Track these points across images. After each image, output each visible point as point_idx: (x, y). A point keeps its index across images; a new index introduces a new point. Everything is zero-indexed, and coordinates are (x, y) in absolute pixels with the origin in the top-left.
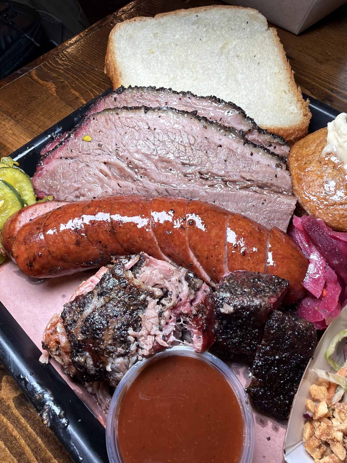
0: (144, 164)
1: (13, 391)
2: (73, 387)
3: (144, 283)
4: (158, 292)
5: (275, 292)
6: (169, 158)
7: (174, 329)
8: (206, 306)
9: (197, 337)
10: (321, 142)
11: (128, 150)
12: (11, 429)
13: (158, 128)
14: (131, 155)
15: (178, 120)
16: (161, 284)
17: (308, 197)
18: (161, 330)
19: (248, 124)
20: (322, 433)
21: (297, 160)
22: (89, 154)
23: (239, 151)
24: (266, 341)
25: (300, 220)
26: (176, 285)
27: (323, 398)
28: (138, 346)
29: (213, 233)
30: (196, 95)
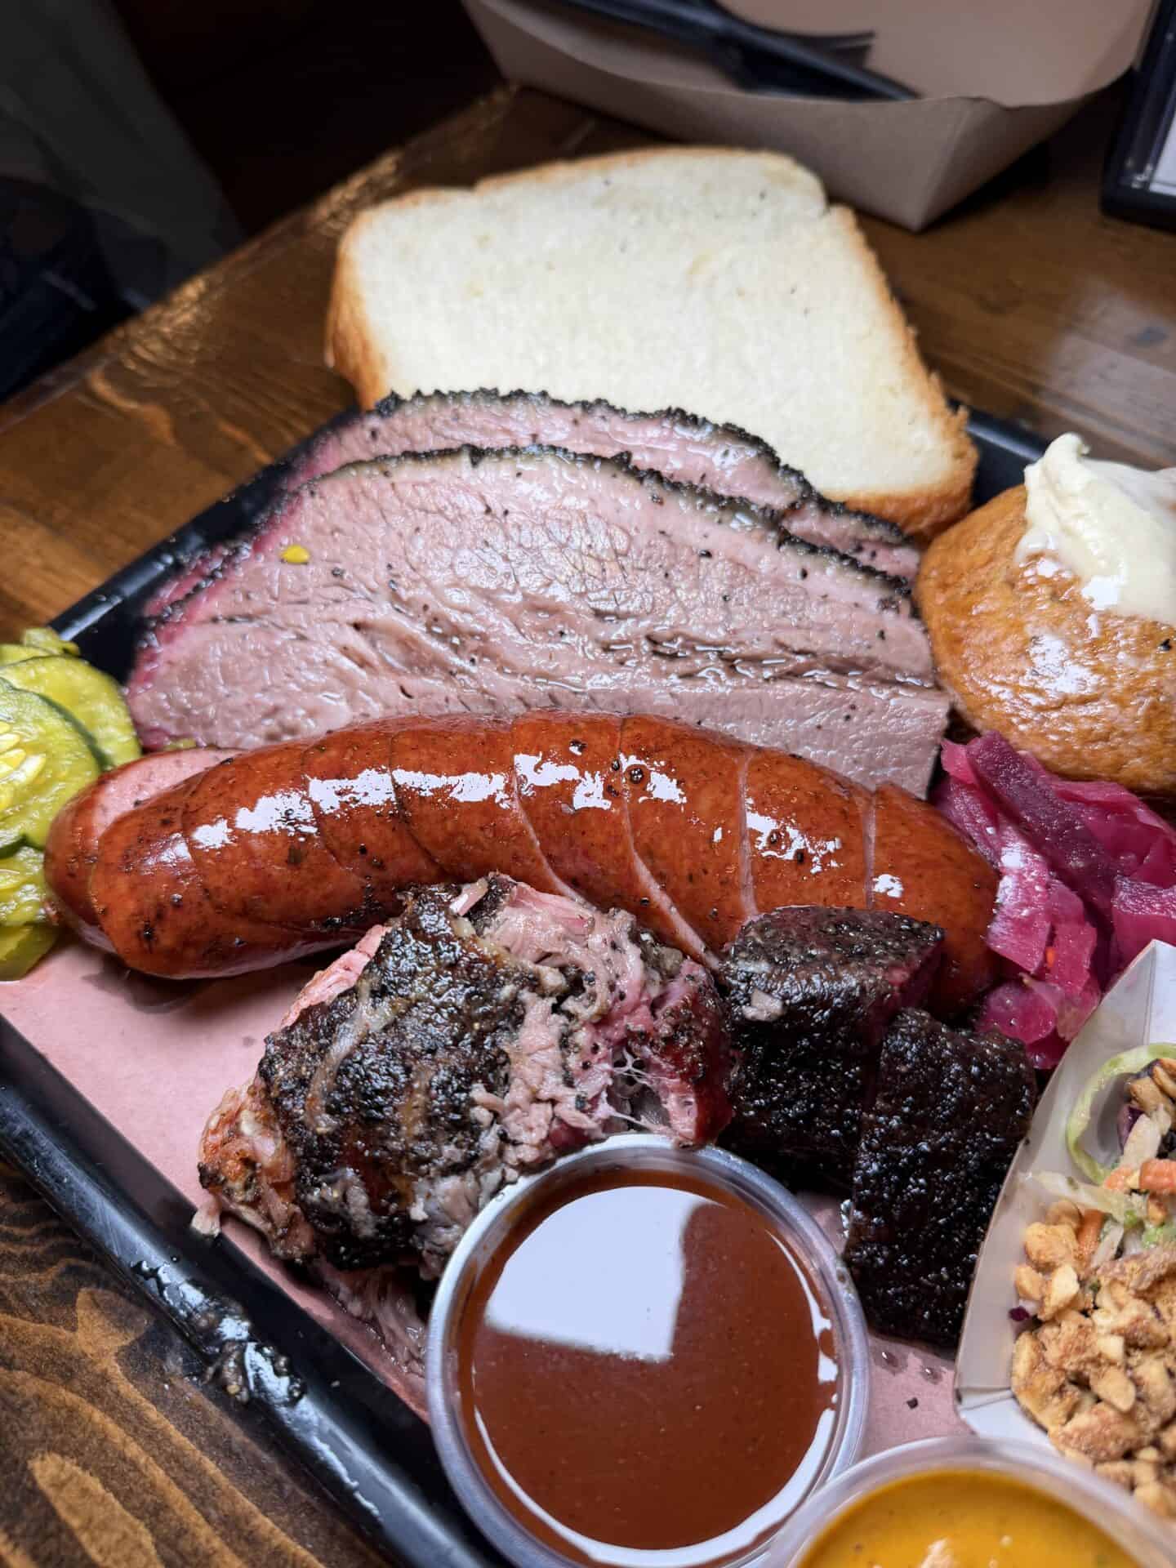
0: (480, 620)
1: (115, 1330)
2: (303, 1300)
3: (508, 949)
4: (552, 978)
5: (903, 955)
6: (554, 598)
7: (610, 1082)
8: (699, 1017)
9: (678, 1101)
10: (1009, 529)
11: (428, 582)
12: (118, 1440)
13: (517, 509)
14: (437, 597)
15: (575, 482)
16: (558, 954)
17: (984, 690)
18: (569, 1083)
19: (786, 489)
20: (1065, 1351)
21: (944, 586)
22: (304, 602)
23: (765, 566)
24: (887, 1100)
25: (961, 750)
26: (606, 955)
27: (1062, 1259)
28: (504, 1138)
29: (705, 802)
30: (623, 410)
